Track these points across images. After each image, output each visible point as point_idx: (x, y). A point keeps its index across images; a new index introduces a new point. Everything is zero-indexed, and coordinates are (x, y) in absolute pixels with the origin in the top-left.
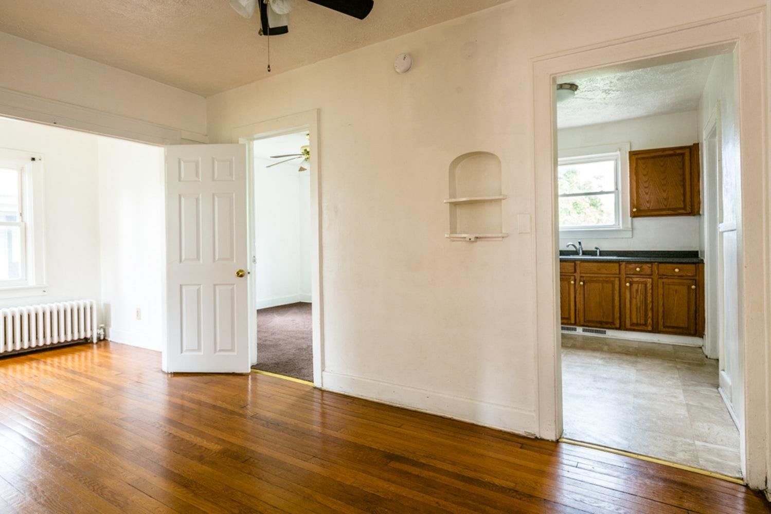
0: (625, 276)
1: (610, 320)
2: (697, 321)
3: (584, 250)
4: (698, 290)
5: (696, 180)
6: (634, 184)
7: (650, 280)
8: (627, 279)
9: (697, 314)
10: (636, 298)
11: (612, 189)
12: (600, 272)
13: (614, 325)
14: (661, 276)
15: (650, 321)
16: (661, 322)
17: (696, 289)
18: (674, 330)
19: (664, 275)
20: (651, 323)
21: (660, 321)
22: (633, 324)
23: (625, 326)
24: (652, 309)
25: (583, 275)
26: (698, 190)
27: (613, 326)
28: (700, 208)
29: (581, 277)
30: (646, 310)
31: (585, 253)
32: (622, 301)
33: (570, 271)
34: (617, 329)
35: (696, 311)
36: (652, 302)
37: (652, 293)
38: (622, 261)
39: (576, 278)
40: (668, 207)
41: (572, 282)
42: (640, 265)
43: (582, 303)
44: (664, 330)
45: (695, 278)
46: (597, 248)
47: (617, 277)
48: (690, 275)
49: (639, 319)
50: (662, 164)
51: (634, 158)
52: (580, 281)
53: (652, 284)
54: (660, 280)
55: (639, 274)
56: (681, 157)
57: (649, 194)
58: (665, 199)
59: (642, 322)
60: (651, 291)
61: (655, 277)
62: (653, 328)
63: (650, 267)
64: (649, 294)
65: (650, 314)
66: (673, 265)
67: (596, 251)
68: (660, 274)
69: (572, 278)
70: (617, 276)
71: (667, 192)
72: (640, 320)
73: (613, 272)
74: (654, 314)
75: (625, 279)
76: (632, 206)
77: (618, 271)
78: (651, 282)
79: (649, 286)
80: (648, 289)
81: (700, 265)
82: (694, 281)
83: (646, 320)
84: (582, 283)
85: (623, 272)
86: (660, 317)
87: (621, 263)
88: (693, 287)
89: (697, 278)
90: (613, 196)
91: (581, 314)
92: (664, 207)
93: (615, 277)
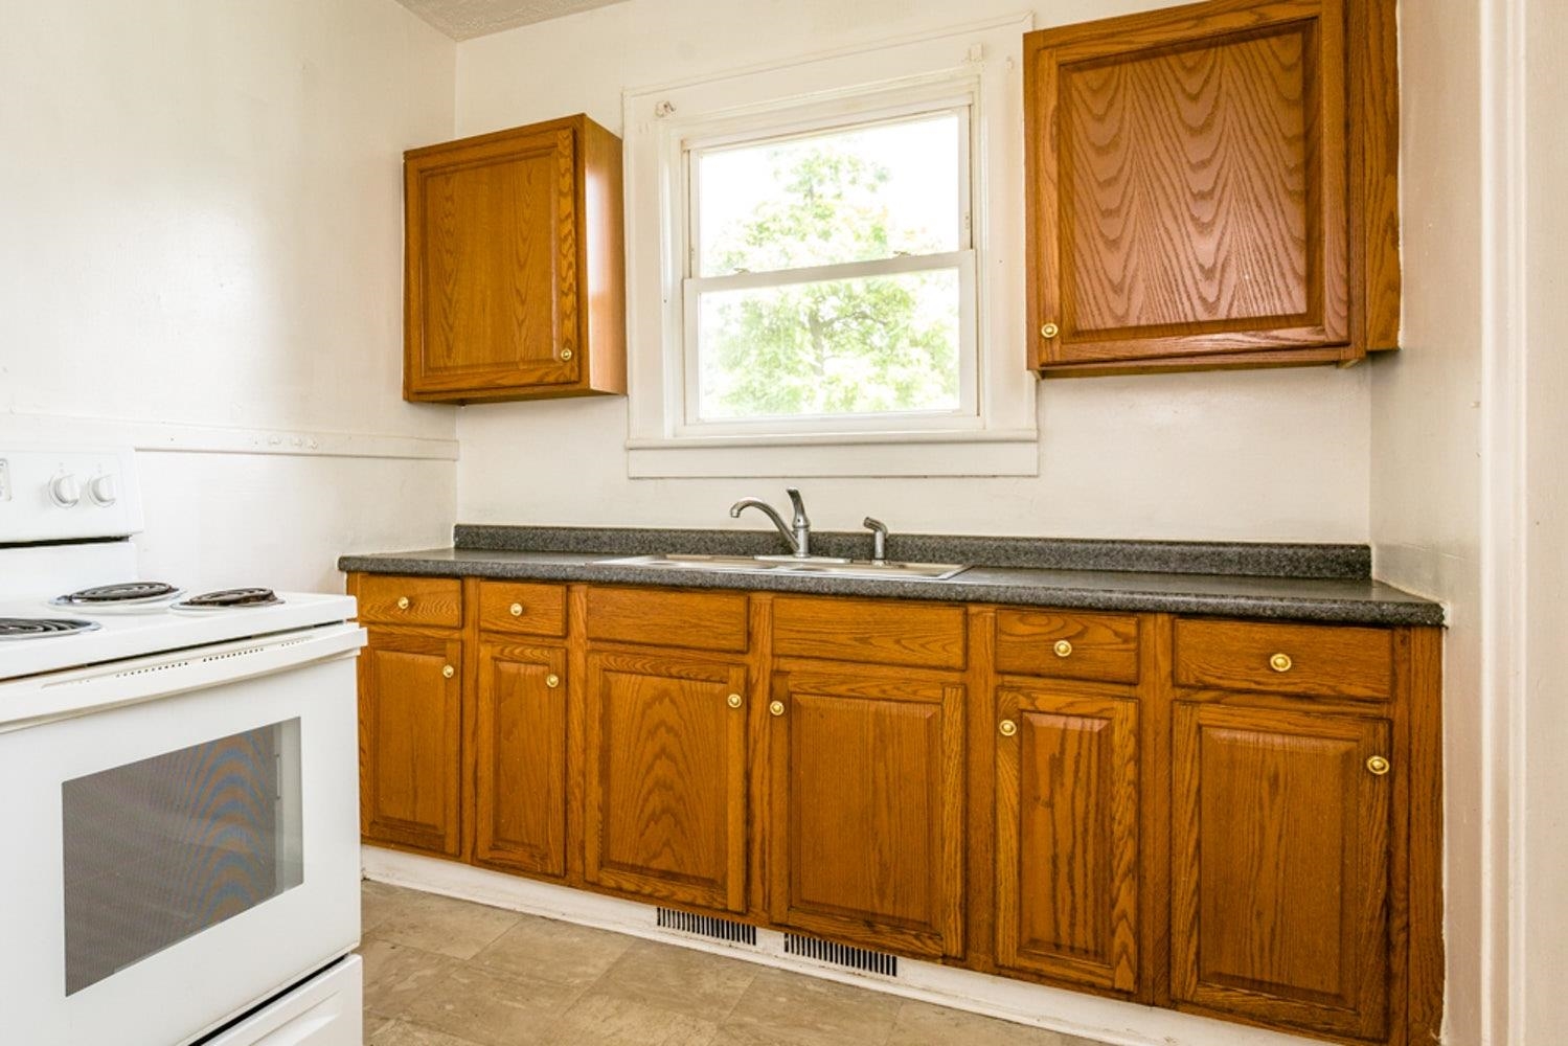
0: (994, 680)
1: (916, 912)
2: (1397, 964)
3: (812, 529)
4: (1401, 781)
5: (1374, 161)
6: (1050, 196)
7: (1125, 711)
8: (1005, 696)
9: (1397, 923)
10: (1051, 805)
11: (949, 239)
12: (866, 652)
13: (936, 936)
14: (1190, 690)
15: (1123, 936)
16: (1184, 951)
17: (1391, 777)
18: (1261, 1001)
19: (1206, 687)
20: (1132, 948)
21: (1179, 942)
22: (1034, 942)
23: (992, 950)
24: (1137, 870)
25: (785, 664)
26: (1384, 215)
27: (931, 947)
28: (1395, 313)
29: (777, 673)
30: (1105, 870)
31: (819, 545)
32: (980, 812)
33: (725, 644)
34: (947, 960)
35: (1388, 904)
36: (1139, 832)
37: (1138, 785)
38: (978, 601)
39: (754, 674)
40: (1222, 314)
41: (735, 699)
42: (1075, 624)
43: (780, 805)
44: (1204, 994)
45: (1384, 710)
46: (872, 524)
47: (953, 685)
48: (1359, 691)
49: (1064, 921)
50: (1193, 85)
51: (1049, 64)
52: (772, 697)
53: (1139, 734)
54: (1181, 712)
55: (1064, 675)
56: (1298, 37)
57: (1125, 244)
58: (1209, 274)
59: (1083, 937)
60: (1130, 772)
61: (1156, 691)
62: (1139, 979)
63: (1126, 640)
64: (1123, 791)
65: (1126, 901)
66: (1260, 632)
67: (873, 537)
68: (1183, 679)
69: (736, 675)
70: (954, 677)
71: (1217, 233)
72: (1072, 925)
73: (936, 656)
74: (1149, 902)
75: (996, 698)
76: (1037, 311)
77: (955, 656)
78: (1131, 724)
79: (1122, 737)
80: (1117, 761)
81: (1419, 638)
82: (1382, 730)
83: (1104, 930)
84: (777, 707)
85: (982, 657)
86: (1181, 922)
87: (973, 609)
88: (1377, 763)
89: (1398, 712)
90: (951, 275)
91: (778, 868)
92: (1203, 316)
93: (944, 685)
